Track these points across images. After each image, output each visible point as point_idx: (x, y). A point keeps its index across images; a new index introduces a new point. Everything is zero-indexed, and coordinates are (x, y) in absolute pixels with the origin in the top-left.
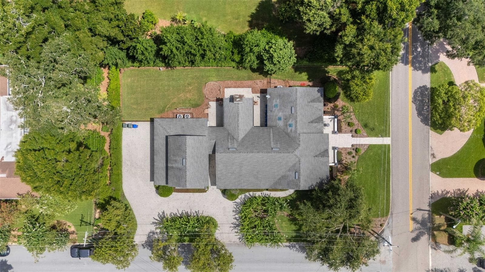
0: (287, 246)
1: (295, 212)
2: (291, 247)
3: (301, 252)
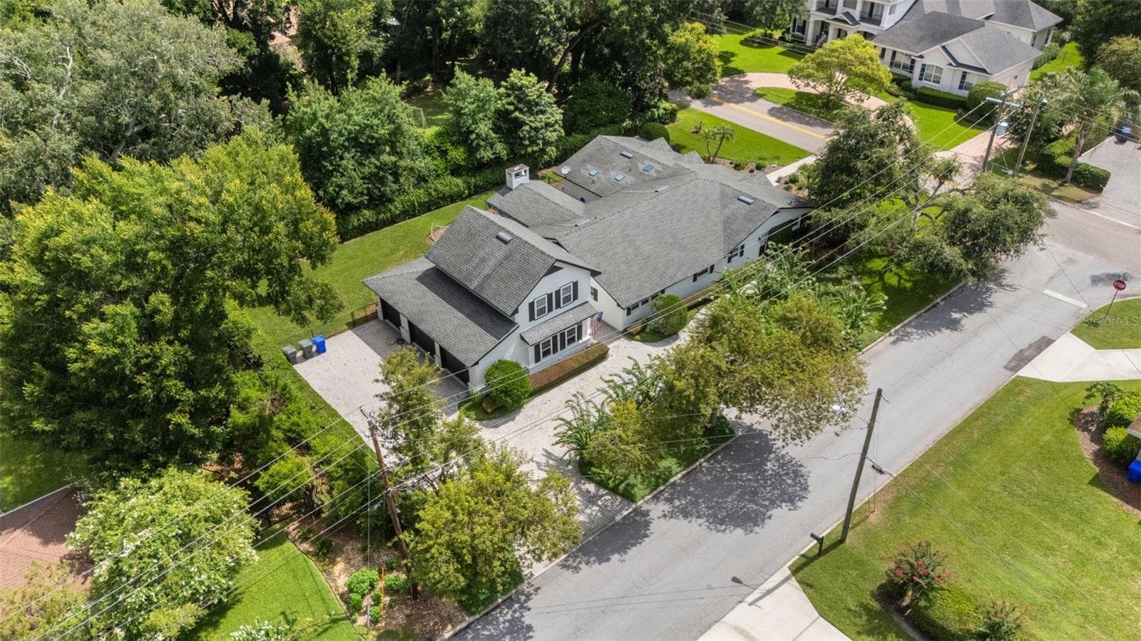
0: (895, 342)
2: (905, 339)
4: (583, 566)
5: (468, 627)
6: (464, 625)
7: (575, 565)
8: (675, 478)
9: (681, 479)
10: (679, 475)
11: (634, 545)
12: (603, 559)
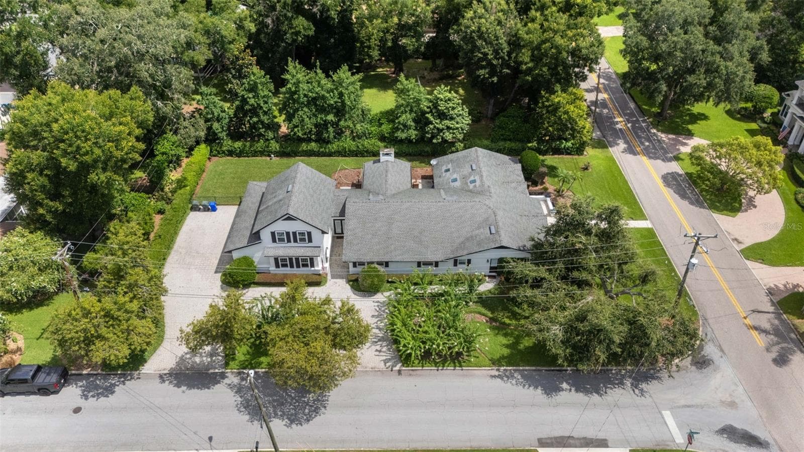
0: (494, 376)
1: (502, 314)
2: (505, 379)
3: (530, 386)
4: (167, 382)
5: (96, 375)
6: (95, 372)
7: (165, 379)
8: (260, 370)
9: (262, 372)
10: (263, 370)
11: (198, 388)
12: (178, 385)
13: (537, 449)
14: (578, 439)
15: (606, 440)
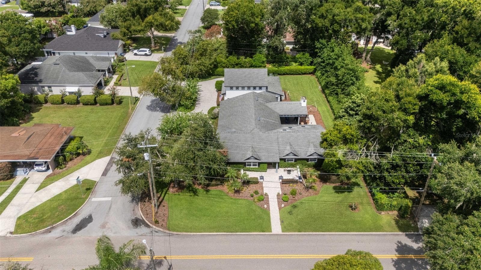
13: (110, 156)
14: (110, 168)
15: (106, 176)
